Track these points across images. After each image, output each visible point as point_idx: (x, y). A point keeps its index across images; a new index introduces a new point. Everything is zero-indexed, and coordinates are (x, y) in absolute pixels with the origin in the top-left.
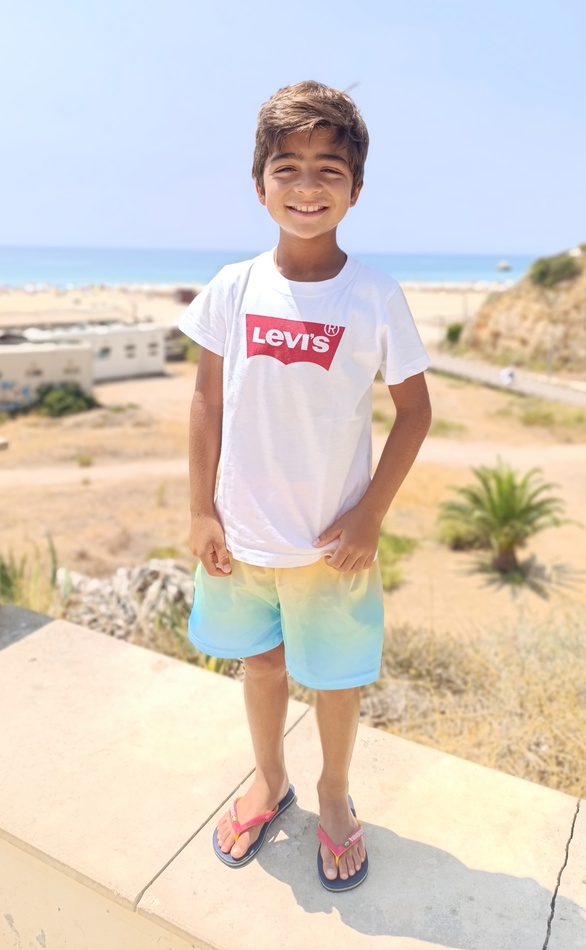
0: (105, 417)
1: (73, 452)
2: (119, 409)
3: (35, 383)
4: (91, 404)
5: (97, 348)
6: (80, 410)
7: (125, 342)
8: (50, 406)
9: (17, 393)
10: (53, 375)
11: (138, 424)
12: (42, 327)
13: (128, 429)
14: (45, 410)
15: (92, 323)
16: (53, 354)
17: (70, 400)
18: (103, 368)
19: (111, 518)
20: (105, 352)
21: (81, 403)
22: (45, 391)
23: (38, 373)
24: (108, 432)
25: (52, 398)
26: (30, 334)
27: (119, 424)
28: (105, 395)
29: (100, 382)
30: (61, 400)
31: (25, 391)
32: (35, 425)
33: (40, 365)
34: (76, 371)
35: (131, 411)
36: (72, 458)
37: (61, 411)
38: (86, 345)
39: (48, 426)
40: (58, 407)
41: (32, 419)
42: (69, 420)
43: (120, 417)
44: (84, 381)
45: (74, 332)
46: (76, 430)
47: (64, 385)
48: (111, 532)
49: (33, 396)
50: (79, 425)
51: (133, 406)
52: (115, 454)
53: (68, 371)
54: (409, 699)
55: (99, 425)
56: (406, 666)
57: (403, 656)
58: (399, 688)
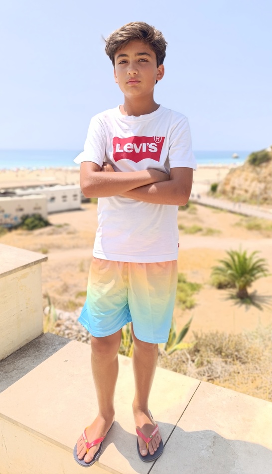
0: (53, 230)
1: (39, 247)
2: (60, 226)
3: (20, 214)
4: (47, 224)
5: (49, 198)
6: (42, 227)
7: (62, 194)
8: (27, 225)
9: (12, 220)
10: (29, 210)
11: (69, 233)
12: (23, 188)
13: (64, 235)
14: (25, 227)
15: (46, 186)
16: (29, 200)
17: (37, 222)
18: (52, 207)
19: (58, 277)
20: (53, 199)
21: (42, 223)
22: (25, 218)
23: (21, 210)
24: (55, 237)
25: (28, 221)
26: (18, 191)
27: (60, 233)
28: (52, 219)
29: (51, 213)
30: (32, 222)
31: (16, 218)
32: (21, 234)
33: (22, 206)
34: (39, 208)
35: (66, 227)
36: (39, 250)
37: (32, 227)
38: (43, 196)
39: (27, 235)
40: (31, 225)
41: (19, 231)
42: (37, 232)
43: (60, 230)
44: (43, 213)
45: (38, 190)
46: (40, 236)
47: (34, 215)
48: (59, 285)
49: (19, 221)
50: (41, 234)
51: (66, 225)
52: (59, 247)
53: (35, 209)
54: (223, 367)
55: (51, 234)
56: (219, 351)
57: (217, 346)
58: (217, 362)
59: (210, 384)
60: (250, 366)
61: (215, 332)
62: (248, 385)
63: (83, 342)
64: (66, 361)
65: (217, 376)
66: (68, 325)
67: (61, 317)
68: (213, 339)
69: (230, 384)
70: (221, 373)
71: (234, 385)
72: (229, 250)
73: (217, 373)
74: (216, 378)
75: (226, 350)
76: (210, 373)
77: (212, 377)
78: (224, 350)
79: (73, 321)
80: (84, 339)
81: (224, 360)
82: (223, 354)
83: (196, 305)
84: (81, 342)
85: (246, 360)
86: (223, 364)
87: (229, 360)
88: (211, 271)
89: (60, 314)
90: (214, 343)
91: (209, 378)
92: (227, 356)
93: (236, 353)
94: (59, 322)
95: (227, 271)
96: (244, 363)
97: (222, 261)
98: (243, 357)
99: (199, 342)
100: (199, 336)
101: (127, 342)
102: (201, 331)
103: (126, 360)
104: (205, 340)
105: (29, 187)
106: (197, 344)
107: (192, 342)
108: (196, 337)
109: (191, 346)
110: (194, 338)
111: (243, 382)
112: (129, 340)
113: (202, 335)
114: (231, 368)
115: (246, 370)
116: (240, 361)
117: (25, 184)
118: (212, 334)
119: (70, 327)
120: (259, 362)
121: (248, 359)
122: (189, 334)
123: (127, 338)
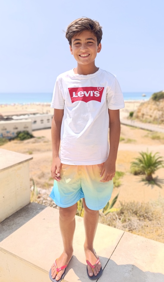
0: (36, 140)
1: (27, 150)
2: (39, 138)
3: (16, 131)
4: (32, 137)
5: (33, 121)
6: (29, 138)
7: (41, 119)
8: (20, 137)
9: (11, 134)
10: (21, 129)
11: (45, 142)
12: (17, 115)
13: (42, 143)
14: (19, 139)
15: (31, 114)
16: (21, 123)
17: (26, 136)
18: (35, 126)
19: (39, 169)
20: (35, 122)
21: (29, 136)
22: (19, 133)
23: (16, 128)
24: (36, 144)
25: (21, 135)
26: (14, 117)
27: (40, 142)
28: (35, 134)
29: (34, 130)
30: (23, 136)
31: (13, 133)
32: (16, 143)
33: (17, 126)
34: (27, 127)
35: (43, 138)
36: (27, 152)
37: (23, 139)
38: (30, 120)
39: (20, 143)
41: (15, 141)
42: (26, 141)
43: (40, 140)
44: (29, 130)
45: (26, 117)
46: (28, 144)
47: (24, 132)
48: (39, 173)
49: (15, 135)
50: (28, 143)
52: (39, 150)
53: (25, 128)
54: (138, 223)
55: (34, 143)
56: (136, 213)
57: (134, 210)
58: (135, 220)
59: (130, 233)
60: (154, 222)
61: (133, 201)
62: (153, 233)
63: (54, 207)
64: (44, 219)
65: (135, 228)
66: (45, 198)
67: (41, 192)
68: (132, 206)
69: (142, 233)
70: (137, 226)
71: (145, 233)
72: (141, 152)
73: (134, 226)
74: (134, 229)
75: (140, 213)
76: (130, 227)
77: (131, 229)
78: (138, 212)
79: (48, 195)
80: (54, 206)
81: (138, 218)
82: (138, 215)
83: (121, 185)
84: (52, 208)
85: (152, 219)
86: (138, 221)
87: (142, 218)
88: (130, 165)
89: (40, 191)
90: (132, 208)
91: (130, 229)
92: (140, 216)
93: (146, 214)
94: (39, 195)
95: (140, 164)
96: (150, 220)
97: (137, 159)
98: (150, 216)
99: (123, 208)
100: (123, 204)
101: (80, 208)
102: (124, 201)
103: (80, 219)
104: (127, 206)
105: (21, 115)
106: (122, 209)
107: (119, 208)
108: (122, 205)
109: (119, 210)
110: (120, 205)
111: (151, 232)
112: (81, 206)
113: (125, 203)
114: (143, 223)
115: (152, 224)
116: (148, 219)
117: (19, 113)
118: (131, 203)
119: (46, 198)
120: (160, 219)
121: (153, 218)
122: (117, 202)
123: (80, 205)
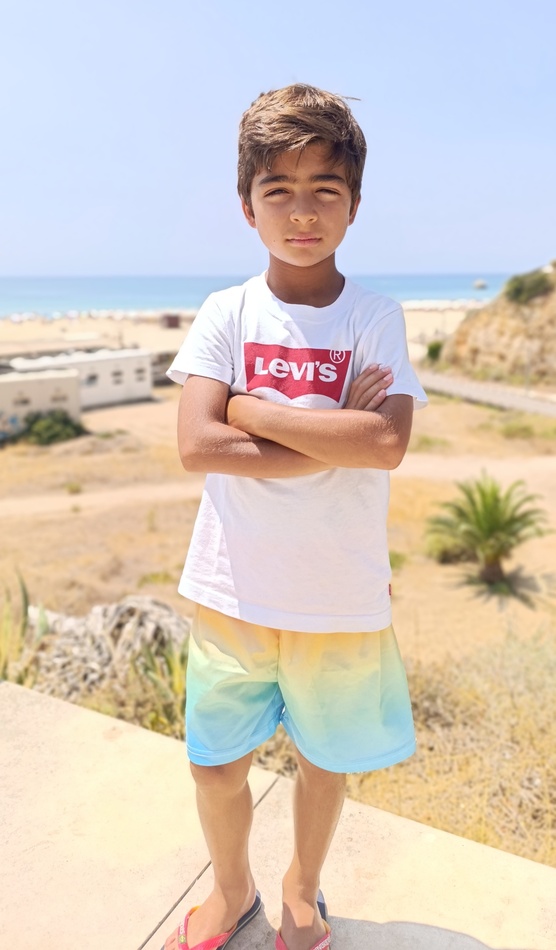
0: (94, 444)
1: (62, 479)
2: (107, 436)
3: (23, 412)
4: (80, 431)
5: (84, 376)
6: (68, 437)
7: (113, 369)
8: (38, 435)
9: (5, 423)
10: (41, 403)
11: (127, 450)
12: (28, 356)
13: (117, 455)
14: (33, 439)
15: (78, 350)
16: (41, 382)
17: (58, 428)
18: (90, 395)
19: (102, 544)
20: (92, 379)
21: (69, 430)
22: (33, 419)
23: (25, 402)
24: (97, 458)
25: (40, 426)
26: (17, 363)
27: (108, 450)
28: (91, 421)
29: (88, 409)
30: (49, 428)
31: (13, 420)
32: (24, 454)
33: (27, 394)
34: (64, 399)
35: (119, 437)
36: (62, 486)
37: (49, 439)
38: (73, 373)
39: (37, 454)
40: (46, 435)
41: (21, 448)
42: (58, 448)
43: (108, 443)
44: (72, 408)
45: (61, 360)
46: (66, 457)
47: (52, 414)
48: (103, 560)
49: (22, 425)
50: (68, 453)
51: (121, 432)
52: (104, 481)
53: (55, 399)
55: (88, 453)
60: (458, 732)
66: (63, 647)
72: (460, 480)
88: (423, 526)
94: (48, 639)
95: (458, 525)
97: (446, 505)
105: (41, 354)
111: (442, 770)
115: (449, 740)
116: (437, 722)
117: (34, 348)
119: (68, 650)
